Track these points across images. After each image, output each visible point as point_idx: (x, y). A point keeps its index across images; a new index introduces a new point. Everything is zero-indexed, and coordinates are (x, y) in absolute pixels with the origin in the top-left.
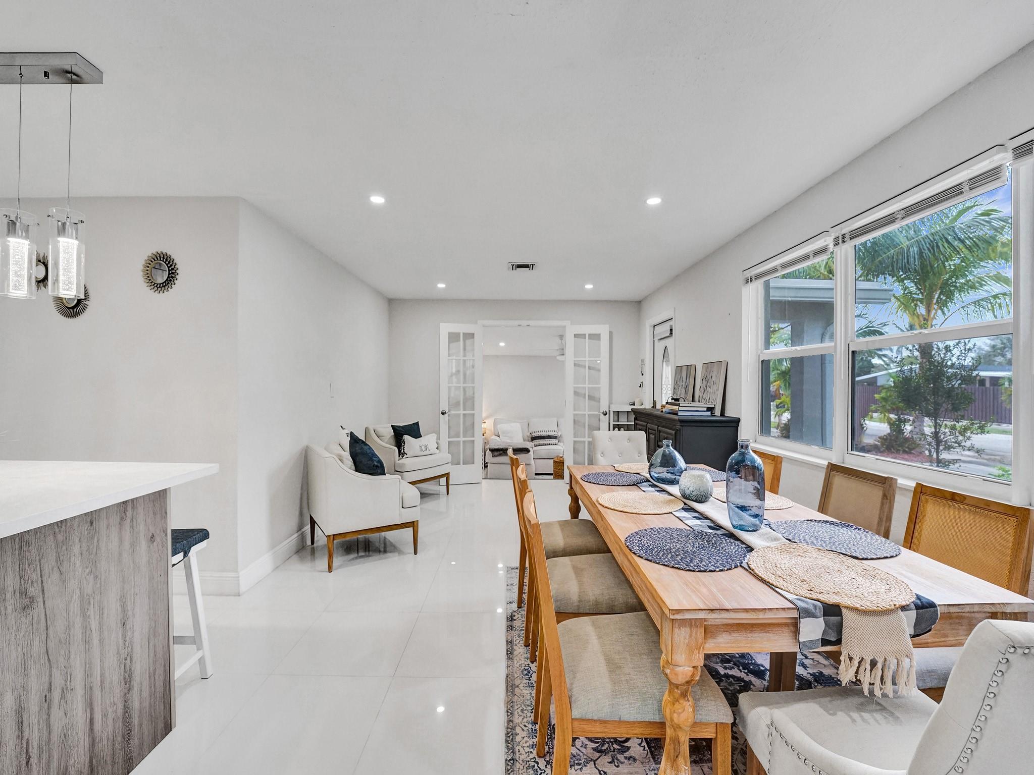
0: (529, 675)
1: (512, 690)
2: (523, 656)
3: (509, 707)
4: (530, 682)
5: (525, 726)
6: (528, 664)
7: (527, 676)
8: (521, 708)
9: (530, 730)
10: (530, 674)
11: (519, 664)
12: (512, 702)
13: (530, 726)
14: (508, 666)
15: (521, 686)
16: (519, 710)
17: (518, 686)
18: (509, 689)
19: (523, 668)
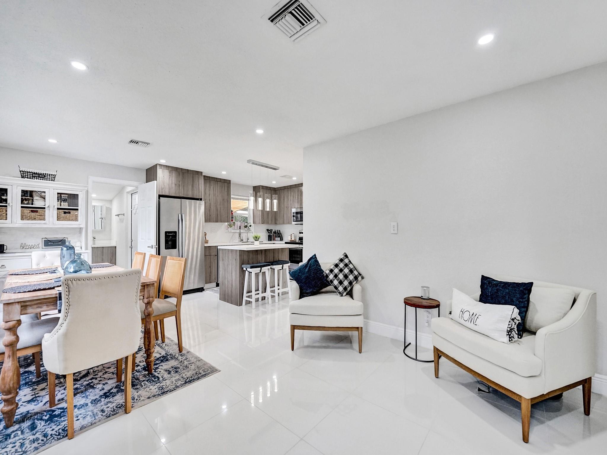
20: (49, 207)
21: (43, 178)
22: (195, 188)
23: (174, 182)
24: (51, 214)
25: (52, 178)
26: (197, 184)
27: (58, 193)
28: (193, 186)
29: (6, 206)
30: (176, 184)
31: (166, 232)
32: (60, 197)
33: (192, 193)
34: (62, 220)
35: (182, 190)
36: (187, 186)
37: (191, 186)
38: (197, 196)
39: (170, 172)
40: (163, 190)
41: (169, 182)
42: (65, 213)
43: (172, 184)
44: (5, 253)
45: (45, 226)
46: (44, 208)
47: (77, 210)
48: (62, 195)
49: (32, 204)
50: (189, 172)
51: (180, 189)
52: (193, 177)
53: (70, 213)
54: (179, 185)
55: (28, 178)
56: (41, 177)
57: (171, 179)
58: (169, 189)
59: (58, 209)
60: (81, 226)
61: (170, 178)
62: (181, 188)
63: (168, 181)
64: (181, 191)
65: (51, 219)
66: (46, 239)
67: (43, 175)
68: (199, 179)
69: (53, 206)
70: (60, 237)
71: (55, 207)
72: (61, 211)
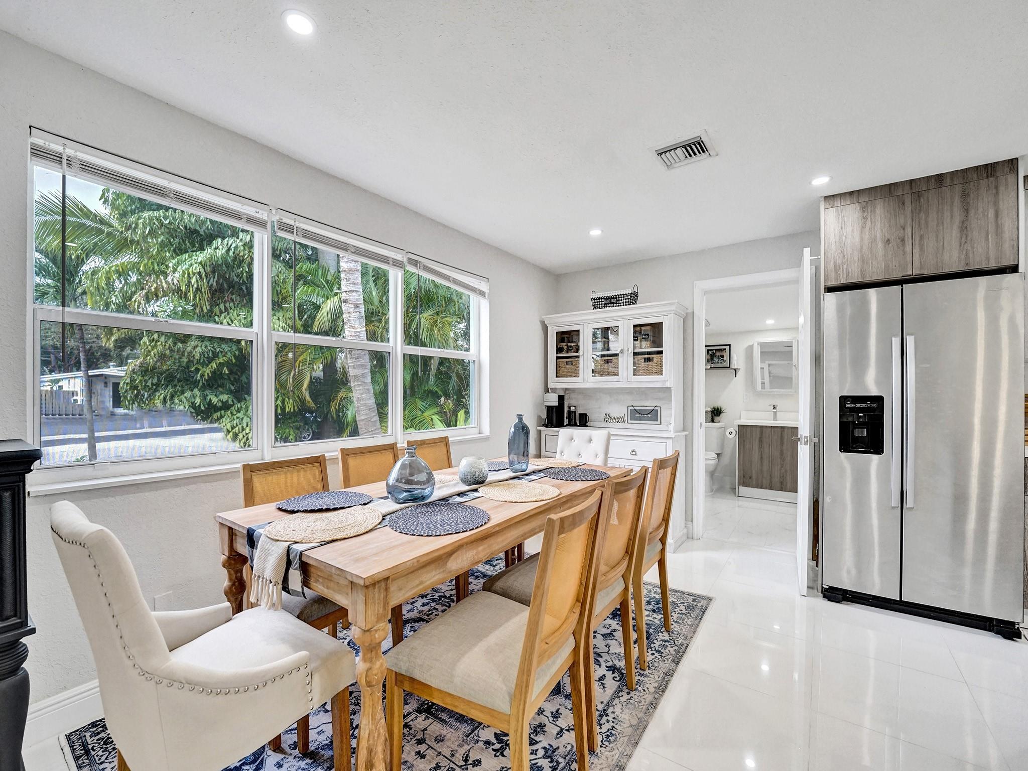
0: (611, 733)
1: (640, 724)
2: (600, 762)
3: (651, 711)
4: (614, 725)
5: (644, 690)
6: (601, 747)
7: (613, 732)
8: (640, 704)
9: (641, 686)
10: (608, 733)
11: (613, 753)
12: (646, 713)
13: (640, 688)
14: (630, 756)
15: (627, 724)
16: (643, 703)
17: (631, 726)
18: (642, 727)
19: (611, 745)
20: (622, 352)
21: (615, 303)
22: (975, 233)
23: (879, 235)
24: (626, 363)
25: (633, 298)
26: (985, 215)
27: (635, 326)
28: (964, 228)
29: (578, 357)
30: (888, 240)
31: (843, 400)
32: (639, 331)
33: (963, 257)
34: (642, 375)
35: (917, 251)
36: (937, 236)
37: (955, 233)
38: (988, 259)
39: (863, 209)
40: (841, 272)
41: (862, 239)
43: (873, 241)
44: (587, 426)
45: (619, 385)
46: (618, 355)
47: (661, 353)
48: (643, 328)
49: (608, 350)
50: (948, 181)
51: (904, 253)
52: (965, 195)
53: (652, 360)
54: (903, 240)
55: (599, 308)
56: (613, 303)
57: (870, 228)
58: (863, 261)
59: (635, 354)
60: (667, 385)
61: (863, 227)
62: (908, 248)
63: (857, 239)
64: (909, 258)
65: (625, 374)
66: (632, 408)
67: (616, 298)
68: (997, 193)
69: (628, 350)
70: (649, 404)
71: (631, 350)
72: (640, 357)
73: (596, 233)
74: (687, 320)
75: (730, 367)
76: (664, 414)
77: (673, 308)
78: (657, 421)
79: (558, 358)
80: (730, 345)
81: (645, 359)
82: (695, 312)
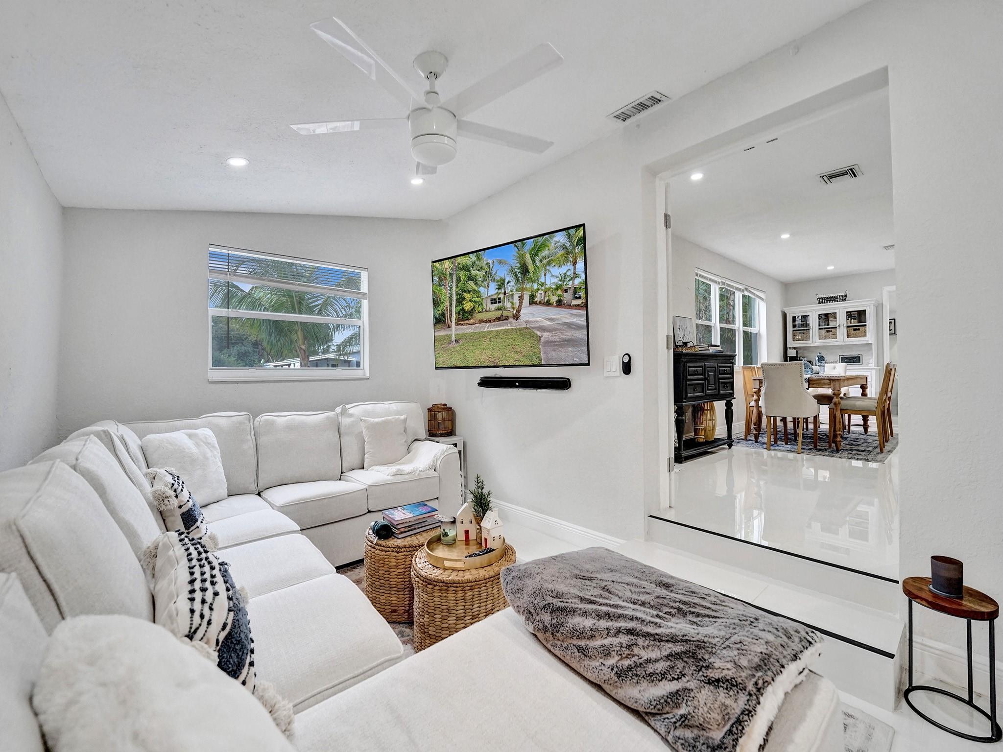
20: (839, 326)
21: (834, 300)
24: (842, 332)
25: (844, 298)
27: (847, 312)
32: (849, 315)
34: (852, 338)
42: (855, 330)
45: (837, 344)
46: (836, 328)
47: (866, 325)
48: (853, 313)
49: (828, 325)
53: (859, 329)
55: (823, 303)
59: (848, 327)
60: (869, 342)
65: (842, 338)
66: (843, 356)
67: (834, 298)
69: (844, 325)
70: (854, 353)
71: (845, 325)
72: (850, 328)
73: (831, 268)
74: (879, 307)
75: (895, 333)
76: (864, 359)
77: (873, 302)
78: (860, 362)
79: (793, 331)
80: (895, 319)
81: (854, 329)
82: (883, 303)
